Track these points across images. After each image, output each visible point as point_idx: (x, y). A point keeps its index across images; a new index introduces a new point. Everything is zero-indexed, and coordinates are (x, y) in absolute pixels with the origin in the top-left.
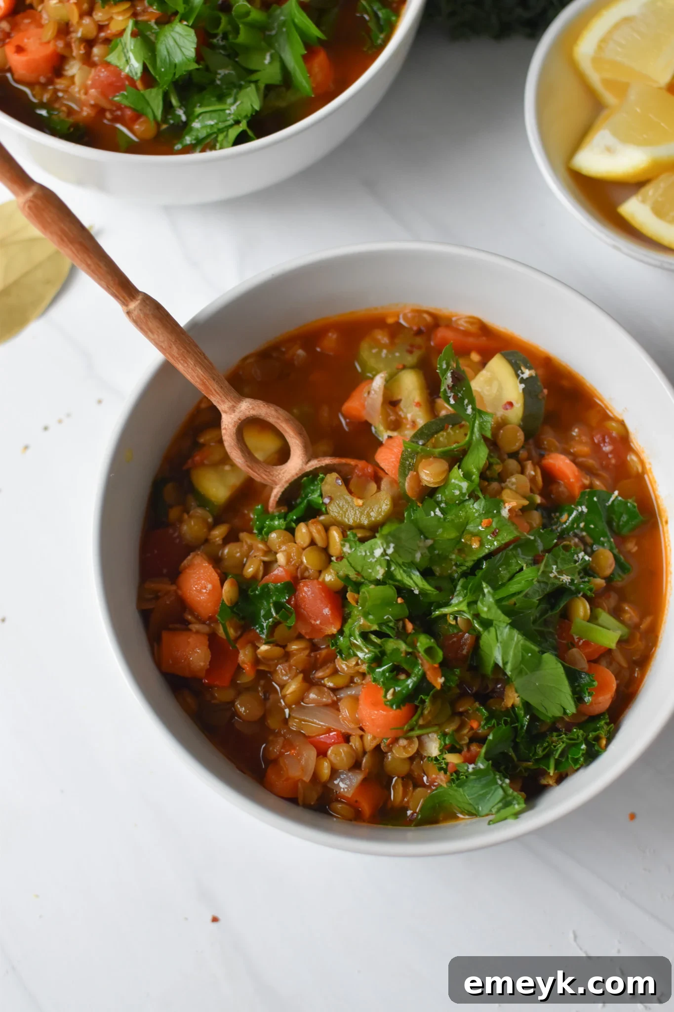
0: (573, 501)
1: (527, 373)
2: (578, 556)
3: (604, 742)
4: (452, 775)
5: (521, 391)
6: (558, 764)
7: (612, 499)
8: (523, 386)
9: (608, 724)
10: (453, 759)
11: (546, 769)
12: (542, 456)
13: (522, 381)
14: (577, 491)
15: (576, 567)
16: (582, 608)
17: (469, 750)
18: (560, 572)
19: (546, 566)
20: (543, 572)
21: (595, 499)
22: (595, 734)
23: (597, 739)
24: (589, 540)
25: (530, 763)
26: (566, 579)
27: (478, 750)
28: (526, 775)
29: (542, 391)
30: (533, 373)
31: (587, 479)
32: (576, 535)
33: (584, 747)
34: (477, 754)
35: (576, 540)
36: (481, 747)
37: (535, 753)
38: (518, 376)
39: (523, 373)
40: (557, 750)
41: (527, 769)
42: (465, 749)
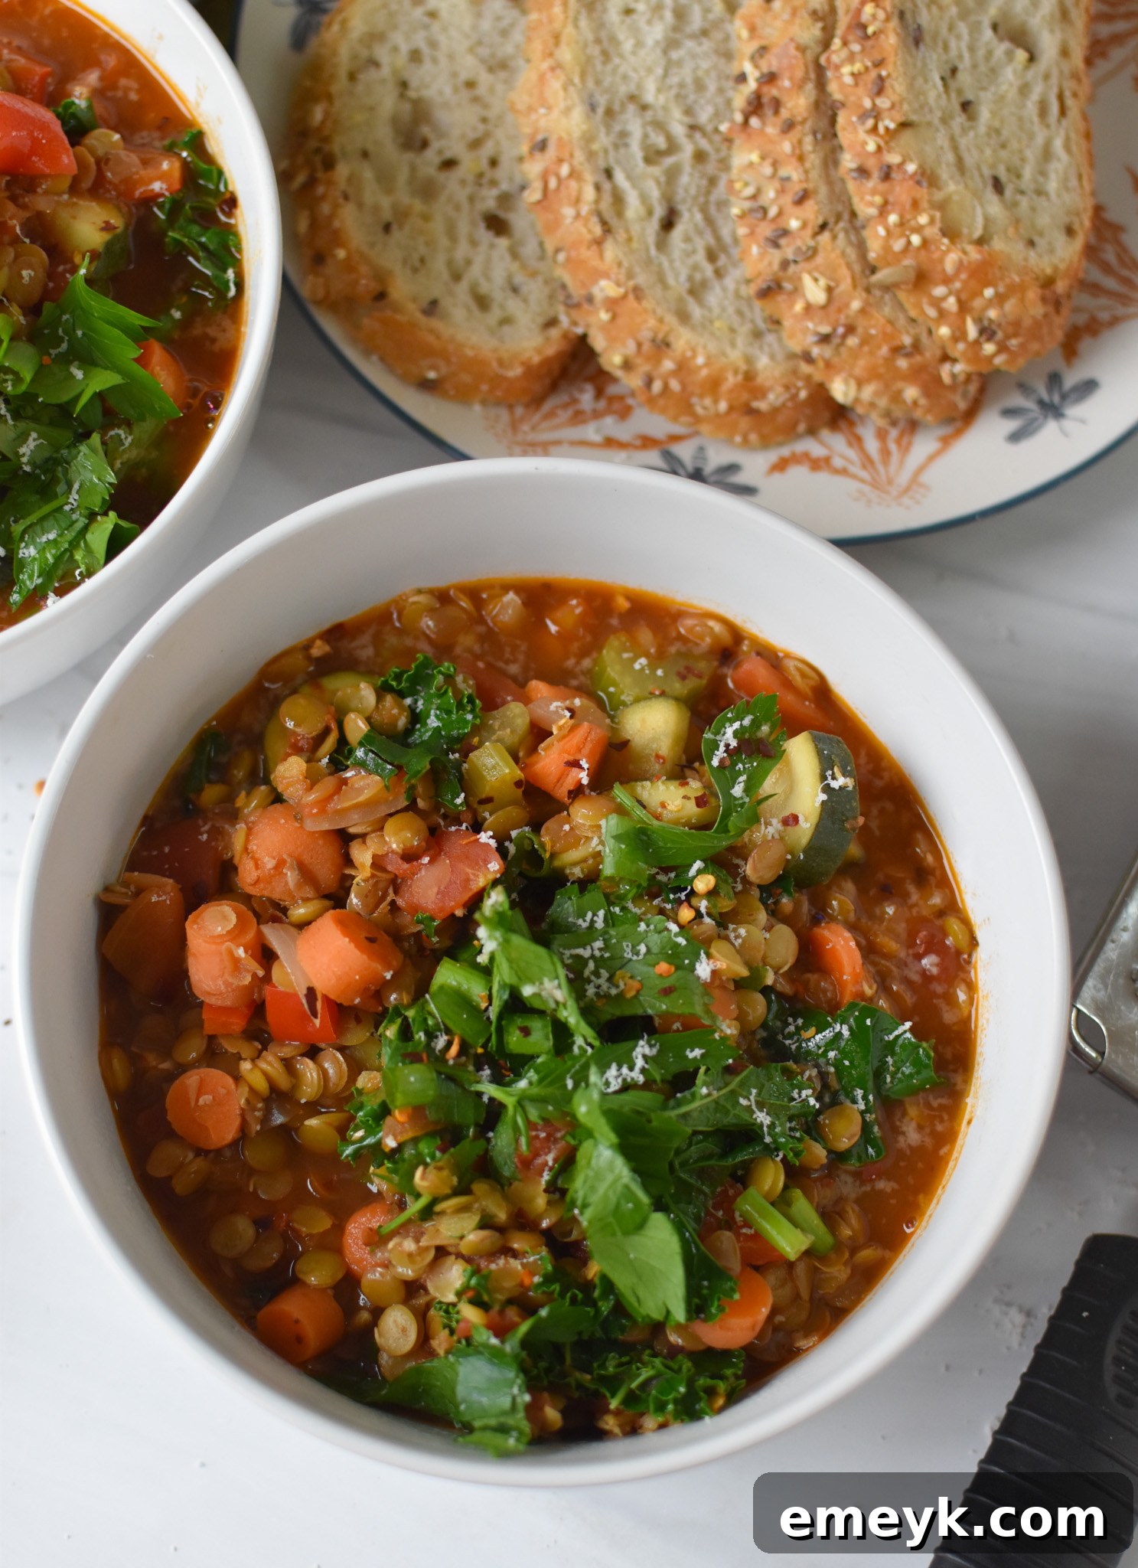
0: (833, 1009)
1: (840, 782)
2: (799, 1094)
3: (720, 1402)
4: (459, 1342)
5: (818, 804)
6: (632, 1399)
7: (896, 1033)
8: (824, 797)
9: (737, 1377)
10: (470, 1314)
11: (608, 1395)
12: (816, 921)
13: (827, 789)
14: (847, 999)
15: (789, 1108)
16: (772, 1177)
17: (501, 1312)
18: (761, 1105)
19: (742, 1084)
20: (732, 1092)
21: (868, 1022)
22: (709, 1382)
23: (711, 1392)
24: (833, 1082)
25: (588, 1377)
26: (763, 1118)
27: (516, 1319)
28: (576, 1395)
29: (855, 818)
30: (849, 782)
31: (871, 987)
32: (817, 1066)
33: (682, 1389)
34: (513, 1327)
35: (814, 1072)
36: (524, 1318)
37: (603, 1366)
38: (823, 778)
39: (834, 778)
40: (639, 1375)
41: (580, 1386)
42: (496, 1308)
